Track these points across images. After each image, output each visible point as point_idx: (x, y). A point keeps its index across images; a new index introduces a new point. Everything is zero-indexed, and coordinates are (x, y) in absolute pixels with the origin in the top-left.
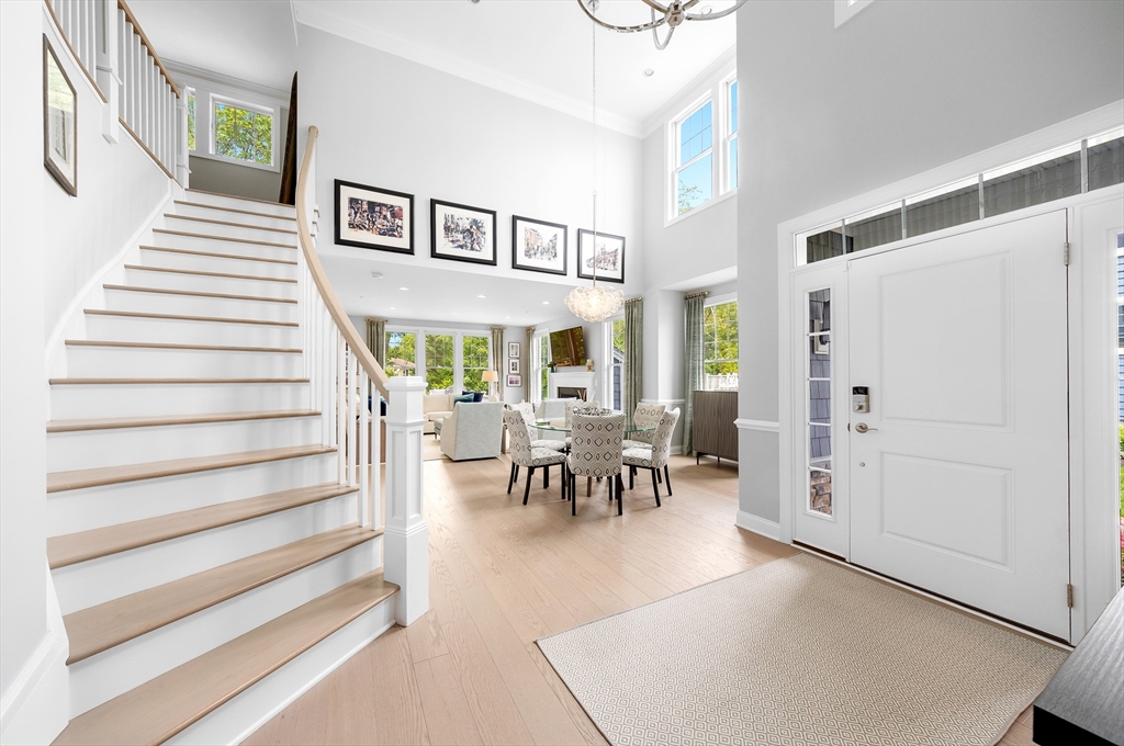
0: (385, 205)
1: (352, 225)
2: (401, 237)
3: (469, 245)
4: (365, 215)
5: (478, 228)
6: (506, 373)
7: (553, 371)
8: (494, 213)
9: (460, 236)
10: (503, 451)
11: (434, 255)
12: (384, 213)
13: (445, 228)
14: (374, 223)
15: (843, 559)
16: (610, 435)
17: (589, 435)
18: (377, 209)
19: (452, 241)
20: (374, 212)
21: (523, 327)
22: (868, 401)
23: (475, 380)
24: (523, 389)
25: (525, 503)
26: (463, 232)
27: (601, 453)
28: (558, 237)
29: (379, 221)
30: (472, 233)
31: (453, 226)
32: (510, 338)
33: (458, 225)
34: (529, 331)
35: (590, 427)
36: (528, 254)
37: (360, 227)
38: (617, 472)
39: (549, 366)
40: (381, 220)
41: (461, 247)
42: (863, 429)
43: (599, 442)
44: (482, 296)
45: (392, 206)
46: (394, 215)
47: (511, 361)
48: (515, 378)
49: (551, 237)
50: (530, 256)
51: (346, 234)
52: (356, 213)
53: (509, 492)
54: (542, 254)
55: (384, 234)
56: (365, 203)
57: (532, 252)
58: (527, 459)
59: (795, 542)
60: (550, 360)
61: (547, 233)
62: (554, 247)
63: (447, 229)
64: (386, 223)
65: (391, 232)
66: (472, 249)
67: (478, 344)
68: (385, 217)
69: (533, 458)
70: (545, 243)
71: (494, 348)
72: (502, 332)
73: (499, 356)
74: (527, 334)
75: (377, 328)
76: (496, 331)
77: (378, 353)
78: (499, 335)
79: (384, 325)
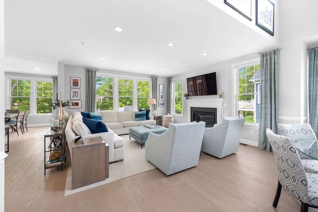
6: (158, 100)
21: (165, 77)
24: (165, 107)
32: (160, 82)
47: (160, 94)
48: (162, 102)
60: (186, 92)
71: (152, 87)
72: (156, 79)
73: (155, 91)
74: (168, 81)
75: (92, 74)
76: (154, 78)
77: (92, 88)
78: (155, 80)
79: (95, 72)
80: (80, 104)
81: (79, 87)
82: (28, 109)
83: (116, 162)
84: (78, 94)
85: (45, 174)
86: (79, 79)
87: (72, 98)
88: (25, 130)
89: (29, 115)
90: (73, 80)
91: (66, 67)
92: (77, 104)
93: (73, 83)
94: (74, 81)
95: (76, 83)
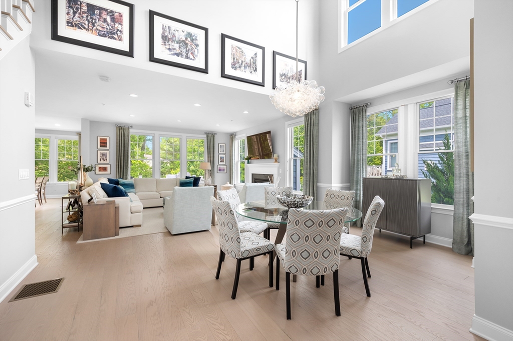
0: (106, 10)
1: (70, 23)
2: (120, 40)
3: (184, 54)
4: (85, 15)
5: (192, 40)
6: (216, 163)
7: (248, 163)
8: (206, 30)
9: (176, 46)
10: (213, 223)
11: (152, 59)
12: (104, 16)
13: (163, 37)
14: (93, 24)
16: (330, 232)
17: (308, 231)
18: (97, 12)
19: (169, 49)
20: (94, 14)
21: (227, 134)
23: (197, 168)
24: (228, 175)
25: (234, 297)
26: (179, 42)
27: (320, 250)
28: (258, 55)
29: (99, 24)
30: (187, 44)
31: (169, 36)
32: (219, 141)
33: (174, 36)
34: (232, 136)
35: (309, 223)
36: (234, 66)
37: (80, 26)
38: (334, 269)
39: (246, 159)
40: (101, 23)
41: (177, 55)
43: (318, 239)
44: (197, 105)
45: (112, 12)
46: (114, 20)
47: (220, 156)
48: (222, 167)
49: (252, 55)
50: (236, 69)
51: (64, 30)
52: (75, 13)
53: (217, 277)
54: (245, 67)
55: (104, 36)
56: (84, 5)
57: (237, 65)
58: (236, 252)
60: (247, 155)
61: (249, 52)
62: (255, 63)
63: (164, 37)
64: (105, 26)
65: (111, 34)
66: (187, 57)
67: (199, 147)
68: (105, 21)
69: (242, 250)
70: (248, 58)
71: (208, 147)
72: (214, 137)
73: (212, 152)
74: (231, 138)
75: (124, 132)
76: (210, 135)
77: (124, 149)
78: (212, 138)
79: (129, 129)
80: (109, 169)
81: (108, 148)
82: (47, 175)
83: (132, 226)
84: (106, 157)
85: (62, 233)
86: (108, 138)
87: (99, 162)
88: (43, 201)
89: (47, 183)
90: (101, 139)
91: (93, 124)
92: (105, 169)
93: (100, 143)
94: (102, 141)
95: (103, 143)
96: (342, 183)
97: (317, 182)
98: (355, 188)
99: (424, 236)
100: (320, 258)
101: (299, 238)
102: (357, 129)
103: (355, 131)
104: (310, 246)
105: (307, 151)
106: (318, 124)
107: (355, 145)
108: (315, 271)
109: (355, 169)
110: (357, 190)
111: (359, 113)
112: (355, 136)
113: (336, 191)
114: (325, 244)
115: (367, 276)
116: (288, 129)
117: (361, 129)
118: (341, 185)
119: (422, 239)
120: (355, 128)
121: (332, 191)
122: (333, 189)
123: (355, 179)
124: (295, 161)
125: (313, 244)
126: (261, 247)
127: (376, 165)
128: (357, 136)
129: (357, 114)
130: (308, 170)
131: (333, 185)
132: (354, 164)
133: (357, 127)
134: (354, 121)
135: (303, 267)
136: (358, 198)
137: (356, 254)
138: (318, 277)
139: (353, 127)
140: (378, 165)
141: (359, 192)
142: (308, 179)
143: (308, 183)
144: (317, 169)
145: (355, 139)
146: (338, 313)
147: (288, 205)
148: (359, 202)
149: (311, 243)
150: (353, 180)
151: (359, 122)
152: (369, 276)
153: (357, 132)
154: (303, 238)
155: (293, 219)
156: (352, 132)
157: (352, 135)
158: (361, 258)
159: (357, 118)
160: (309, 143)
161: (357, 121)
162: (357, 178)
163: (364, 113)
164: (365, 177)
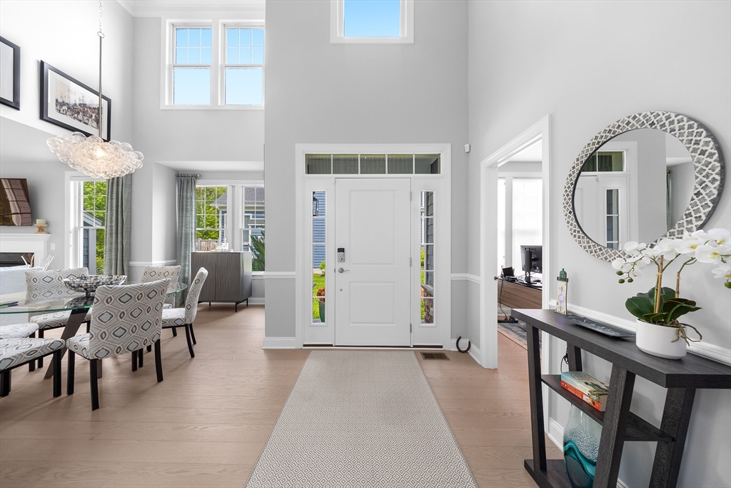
15: (331, 345)
16: (151, 303)
17: (123, 307)
22: (344, 256)
27: (138, 323)
35: (127, 298)
38: (155, 340)
42: (342, 271)
43: (136, 313)
59: (304, 346)
96: (166, 259)
97: (130, 260)
98: (183, 264)
99: (247, 299)
100: (139, 332)
101: (111, 318)
102: (185, 200)
103: (183, 202)
104: (126, 322)
105: (111, 219)
106: (131, 185)
107: (182, 216)
108: (133, 347)
109: (183, 243)
110: (185, 266)
111: (188, 183)
112: (183, 207)
113: (158, 268)
114: (146, 316)
115: (192, 343)
116: (72, 183)
117: (189, 200)
118: (165, 262)
119: (245, 303)
120: (183, 199)
121: (151, 268)
122: (153, 266)
123: (183, 254)
124: (86, 232)
125: (130, 319)
126: (38, 348)
127: (213, 238)
128: (184, 207)
129: (185, 184)
130: (114, 245)
131: (153, 262)
132: (181, 238)
133: (185, 197)
134: (181, 190)
135: (116, 346)
136: (187, 275)
137: (179, 323)
138: (134, 354)
139: (181, 197)
140: (215, 238)
141: (187, 268)
142: (113, 257)
143: (114, 262)
144: (130, 244)
145: (183, 211)
146: (160, 379)
147: (86, 289)
148: (188, 279)
149: (128, 318)
150: (181, 255)
151: (187, 192)
152: (195, 343)
153: (185, 203)
154: (116, 316)
155: (103, 297)
156: (179, 202)
157: (179, 206)
158: (186, 326)
159: (185, 187)
160: (114, 209)
161: (185, 191)
162: (185, 253)
163: (193, 184)
164: (194, 251)
